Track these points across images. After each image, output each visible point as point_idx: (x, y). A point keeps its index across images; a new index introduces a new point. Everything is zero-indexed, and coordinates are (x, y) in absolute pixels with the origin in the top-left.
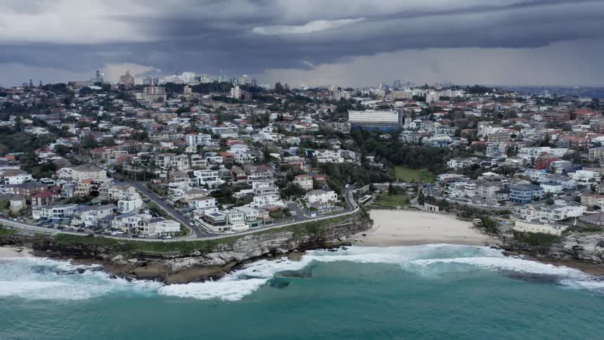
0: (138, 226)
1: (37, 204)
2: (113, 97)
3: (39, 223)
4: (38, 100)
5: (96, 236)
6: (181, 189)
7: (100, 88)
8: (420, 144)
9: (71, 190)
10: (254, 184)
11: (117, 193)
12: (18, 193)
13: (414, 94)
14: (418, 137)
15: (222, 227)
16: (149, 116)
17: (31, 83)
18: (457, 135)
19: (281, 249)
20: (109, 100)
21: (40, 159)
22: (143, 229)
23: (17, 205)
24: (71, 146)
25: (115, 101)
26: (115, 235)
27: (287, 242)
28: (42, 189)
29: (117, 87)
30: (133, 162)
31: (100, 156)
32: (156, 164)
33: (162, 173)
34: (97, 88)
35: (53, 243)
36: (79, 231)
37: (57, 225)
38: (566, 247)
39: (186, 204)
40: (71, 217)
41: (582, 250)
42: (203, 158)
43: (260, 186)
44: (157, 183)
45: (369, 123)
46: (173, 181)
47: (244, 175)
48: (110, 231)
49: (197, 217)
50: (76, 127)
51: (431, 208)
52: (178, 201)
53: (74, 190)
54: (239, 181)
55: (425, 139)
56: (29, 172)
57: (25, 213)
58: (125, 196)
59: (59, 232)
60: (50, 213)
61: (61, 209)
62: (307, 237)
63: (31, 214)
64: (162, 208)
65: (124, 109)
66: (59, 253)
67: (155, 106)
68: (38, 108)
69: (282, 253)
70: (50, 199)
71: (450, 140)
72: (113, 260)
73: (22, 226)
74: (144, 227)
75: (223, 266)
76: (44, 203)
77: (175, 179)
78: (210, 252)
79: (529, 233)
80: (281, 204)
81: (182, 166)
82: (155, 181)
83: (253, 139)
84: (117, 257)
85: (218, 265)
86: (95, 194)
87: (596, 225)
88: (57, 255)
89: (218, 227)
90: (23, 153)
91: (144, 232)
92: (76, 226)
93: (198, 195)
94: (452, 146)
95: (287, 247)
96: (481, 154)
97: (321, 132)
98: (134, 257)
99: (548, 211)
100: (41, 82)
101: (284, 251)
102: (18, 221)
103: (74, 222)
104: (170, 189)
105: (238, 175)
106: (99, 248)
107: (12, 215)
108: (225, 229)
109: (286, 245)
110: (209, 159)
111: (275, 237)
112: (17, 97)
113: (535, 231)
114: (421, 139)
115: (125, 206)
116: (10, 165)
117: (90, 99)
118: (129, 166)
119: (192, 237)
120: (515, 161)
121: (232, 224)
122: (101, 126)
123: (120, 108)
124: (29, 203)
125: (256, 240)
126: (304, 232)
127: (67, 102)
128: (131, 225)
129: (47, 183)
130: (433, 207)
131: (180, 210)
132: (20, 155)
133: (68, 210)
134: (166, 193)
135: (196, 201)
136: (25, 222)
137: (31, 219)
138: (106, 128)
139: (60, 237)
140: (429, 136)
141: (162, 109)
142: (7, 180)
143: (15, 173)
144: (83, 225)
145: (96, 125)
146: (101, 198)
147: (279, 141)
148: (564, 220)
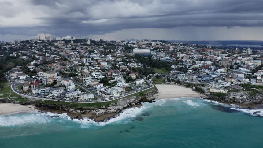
0: (77, 96)
1: (33, 87)
2: (47, 45)
3: (36, 95)
4: (21, 46)
5: (61, 101)
6: (89, 80)
7: (41, 42)
8: (159, 60)
9: (46, 82)
10: (116, 78)
11: (64, 82)
12: (25, 83)
13: (147, 43)
14: (158, 58)
15: (110, 96)
16: (62, 51)
17: (17, 40)
18: (171, 57)
19: (133, 103)
20: (46, 46)
21: (29, 69)
22: (79, 97)
23: (26, 88)
24: (39, 63)
25: (48, 46)
26: (68, 100)
27: (135, 100)
28: (34, 81)
29: (46, 41)
30: (66, 70)
31: (51, 67)
32: (76, 70)
33: (79, 74)
34: (40, 42)
35: (43, 104)
36: (53, 99)
37: (43, 96)
38: (230, 97)
39: (92, 86)
40: (48, 93)
41: (236, 98)
42: (93, 68)
43: (118, 78)
44: (78, 78)
45: (141, 53)
46: (85, 77)
47: (110, 74)
48: (66, 99)
49: (98, 92)
50: (37, 56)
51: (174, 83)
52: (88, 85)
53: (47, 82)
54: (109, 76)
55: (161, 58)
56: (27, 74)
57: (29, 91)
58: (68, 84)
59: (45, 99)
60: (39, 91)
61: (44, 90)
62: (141, 98)
63: (32, 92)
64: (83, 88)
65: (52, 49)
66: (46, 108)
67: (63, 47)
68: (22, 49)
69: (134, 105)
70: (38, 85)
71: (170, 59)
72: (70, 111)
73: (30, 97)
74: (80, 97)
75: (116, 112)
76: (36, 87)
77: (86, 76)
78: (109, 106)
79: (216, 93)
80: (127, 85)
81: (86, 71)
82: (77, 77)
83: (105, 60)
84: (71, 110)
85: (114, 112)
86: (55, 83)
87: (237, 89)
88: (46, 109)
89: (108, 96)
90: (22, 66)
91: (79, 99)
92: (51, 96)
93: (96, 83)
94: (171, 61)
95: (135, 102)
96: (181, 63)
97: (125, 56)
98: (78, 109)
99: (219, 84)
100: (20, 40)
101: (135, 104)
102: (27, 95)
103: (50, 95)
104: (84, 80)
105: (108, 74)
106: (63, 106)
107: (24, 92)
108: (111, 96)
109: (134, 101)
110: (95, 68)
111: (130, 99)
112: (14, 45)
113: (218, 92)
114: (159, 58)
115: (69, 88)
116: (19, 71)
117: (39, 46)
118: (64, 71)
119: (99, 101)
120: (197, 66)
121: (113, 94)
122: (46, 55)
123: (50, 49)
124: (30, 87)
125: (124, 101)
126: (139, 96)
127: (31, 47)
128: (74, 96)
129: (35, 79)
130: (175, 83)
131: (91, 89)
132: (21, 67)
133: (47, 89)
134: (83, 82)
135: (97, 85)
136: (30, 95)
137: (32, 93)
138: (49, 56)
139: (46, 101)
140: (162, 57)
141: (65, 49)
142: (19, 77)
143: (21, 75)
144: (54, 96)
145: (45, 55)
146: (58, 85)
147: (115, 60)
148: (225, 88)
